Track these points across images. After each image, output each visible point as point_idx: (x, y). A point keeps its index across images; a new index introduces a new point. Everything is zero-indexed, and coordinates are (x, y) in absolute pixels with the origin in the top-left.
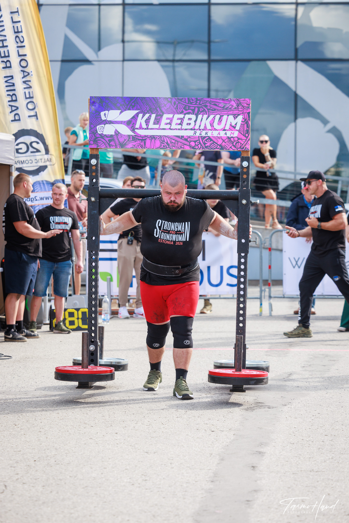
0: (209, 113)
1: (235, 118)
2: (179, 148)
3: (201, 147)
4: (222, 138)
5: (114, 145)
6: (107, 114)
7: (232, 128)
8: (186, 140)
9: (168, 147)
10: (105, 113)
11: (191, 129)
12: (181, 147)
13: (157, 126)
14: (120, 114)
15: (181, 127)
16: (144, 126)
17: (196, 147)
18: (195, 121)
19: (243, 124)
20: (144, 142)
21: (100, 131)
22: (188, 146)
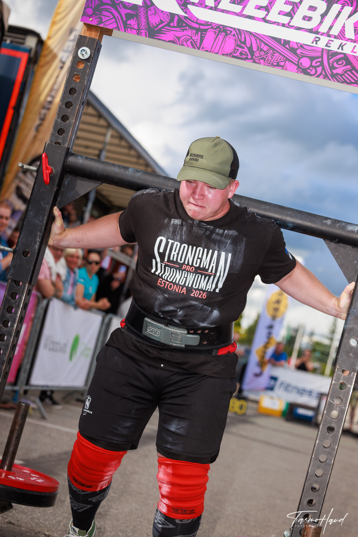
2: (274, 64)
3: (323, 72)
8: (293, 50)
9: (249, 57)
11: (310, 31)
12: (278, 63)
13: (237, 8)
15: (290, 22)
17: (312, 70)
18: (323, 16)
20: (201, 34)
22: (293, 65)
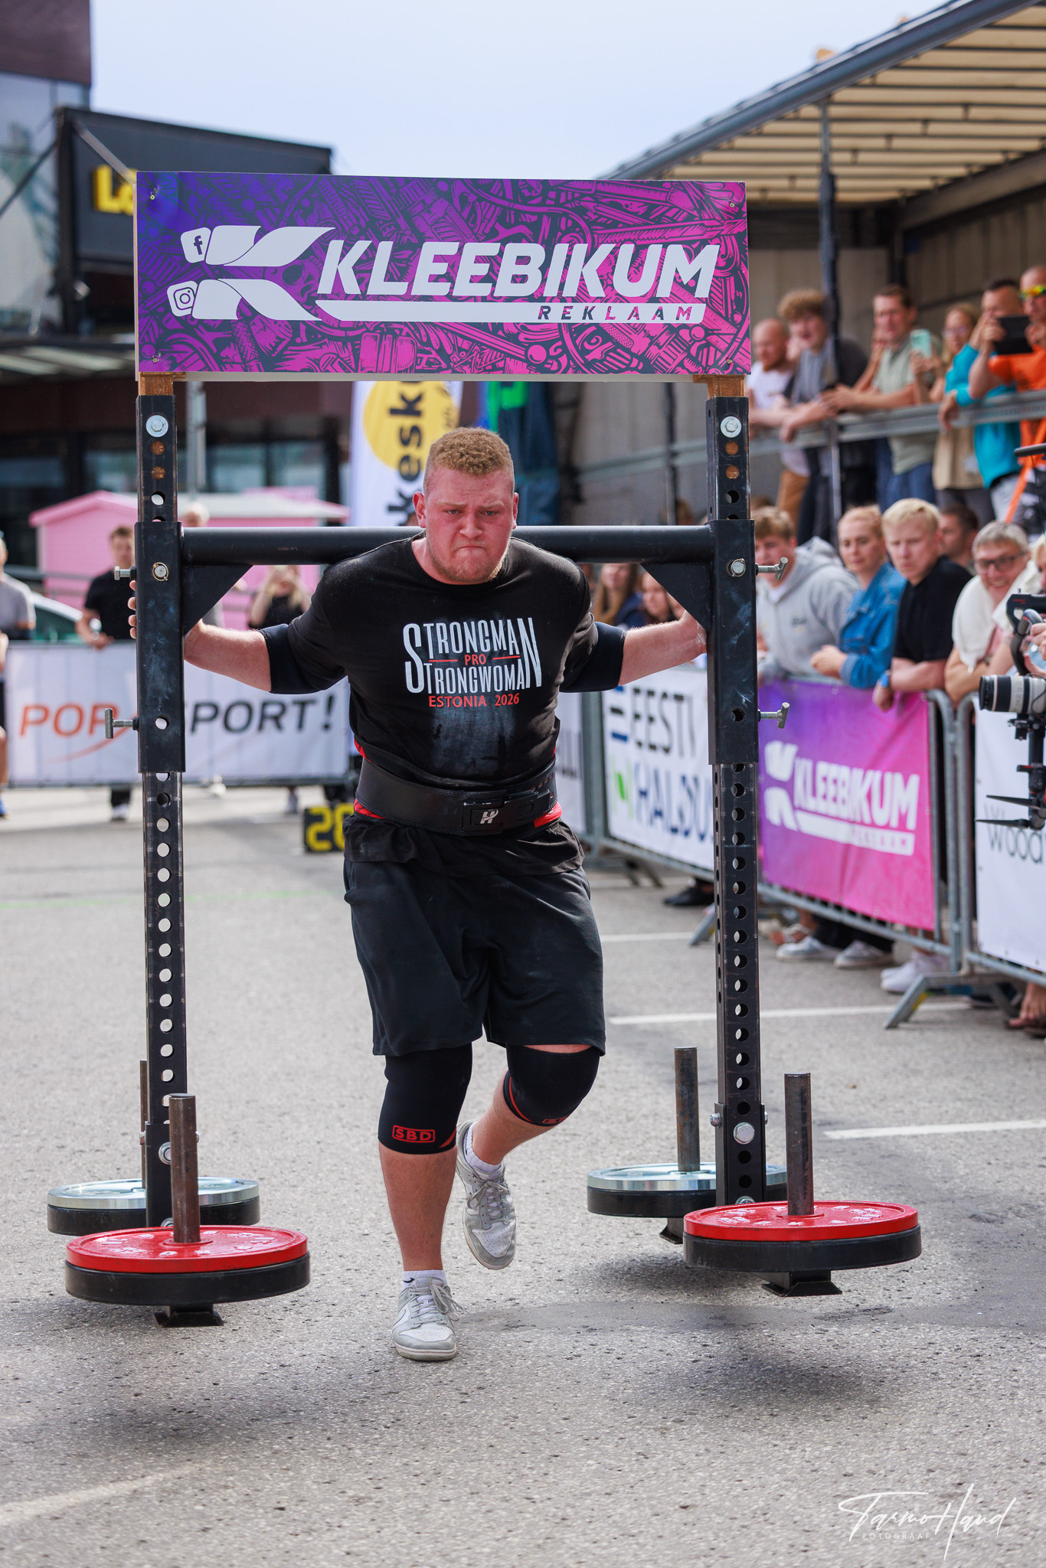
0: (596, 236)
1: (691, 255)
2: (487, 368)
3: (572, 363)
4: (645, 331)
5: (240, 361)
6: (204, 240)
7: (681, 293)
8: (512, 338)
9: (444, 365)
10: (199, 237)
11: (530, 299)
12: (493, 365)
13: (400, 288)
14: (256, 240)
15: (493, 291)
16: (351, 286)
17: (552, 364)
18: (545, 269)
19: (722, 275)
20: (353, 346)
21: (181, 306)
22: (520, 362)
